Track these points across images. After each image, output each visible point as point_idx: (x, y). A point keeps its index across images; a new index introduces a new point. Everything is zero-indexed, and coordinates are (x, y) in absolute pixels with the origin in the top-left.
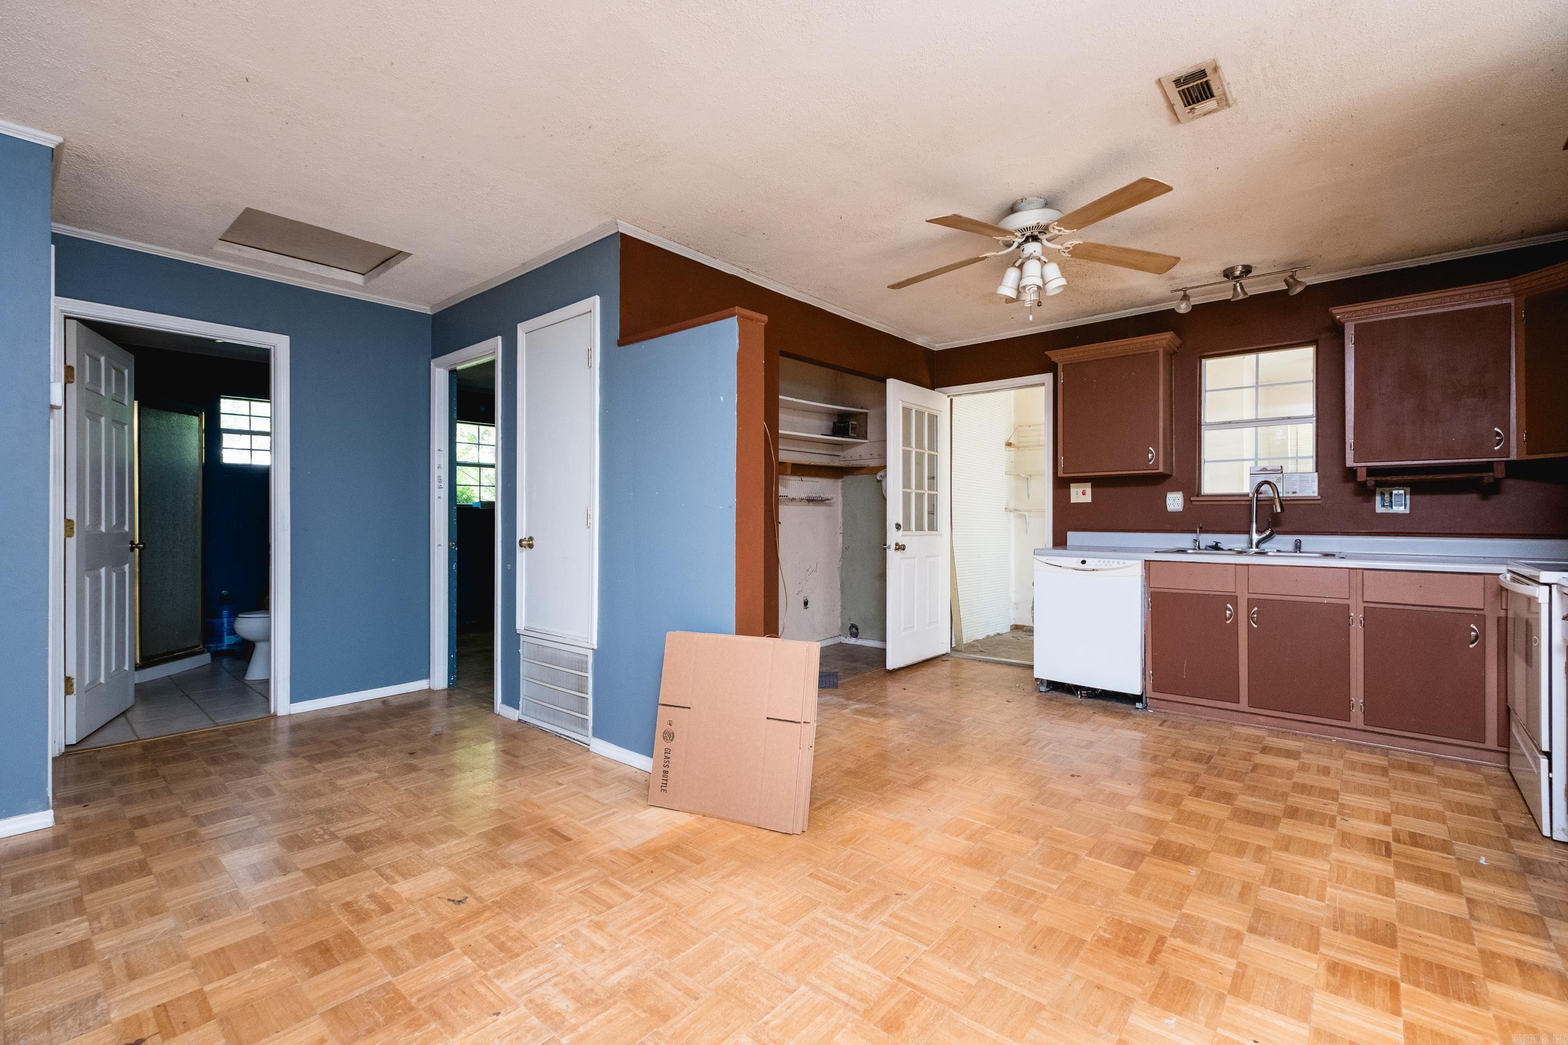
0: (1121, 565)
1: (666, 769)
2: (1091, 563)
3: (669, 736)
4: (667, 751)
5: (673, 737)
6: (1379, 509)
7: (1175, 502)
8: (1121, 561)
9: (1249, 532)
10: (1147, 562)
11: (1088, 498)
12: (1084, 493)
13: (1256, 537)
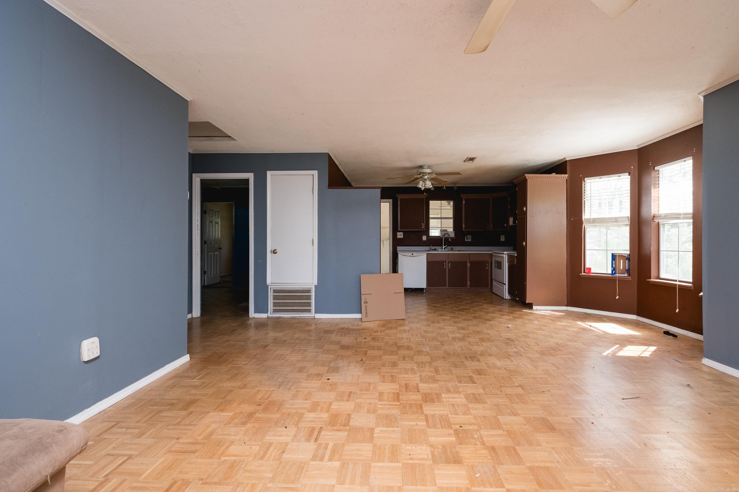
0: (422, 255)
1: (366, 311)
2: (415, 254)
3: (366, 302)
4: (366, 306)
5: (367, 303)
6: (466, 240)
7: (424, 238)
8: (422, 254)
9: (442, 246)
10: (427, 254)
11: (402, 237)
12: (401, 235)
13: (444, 247)
